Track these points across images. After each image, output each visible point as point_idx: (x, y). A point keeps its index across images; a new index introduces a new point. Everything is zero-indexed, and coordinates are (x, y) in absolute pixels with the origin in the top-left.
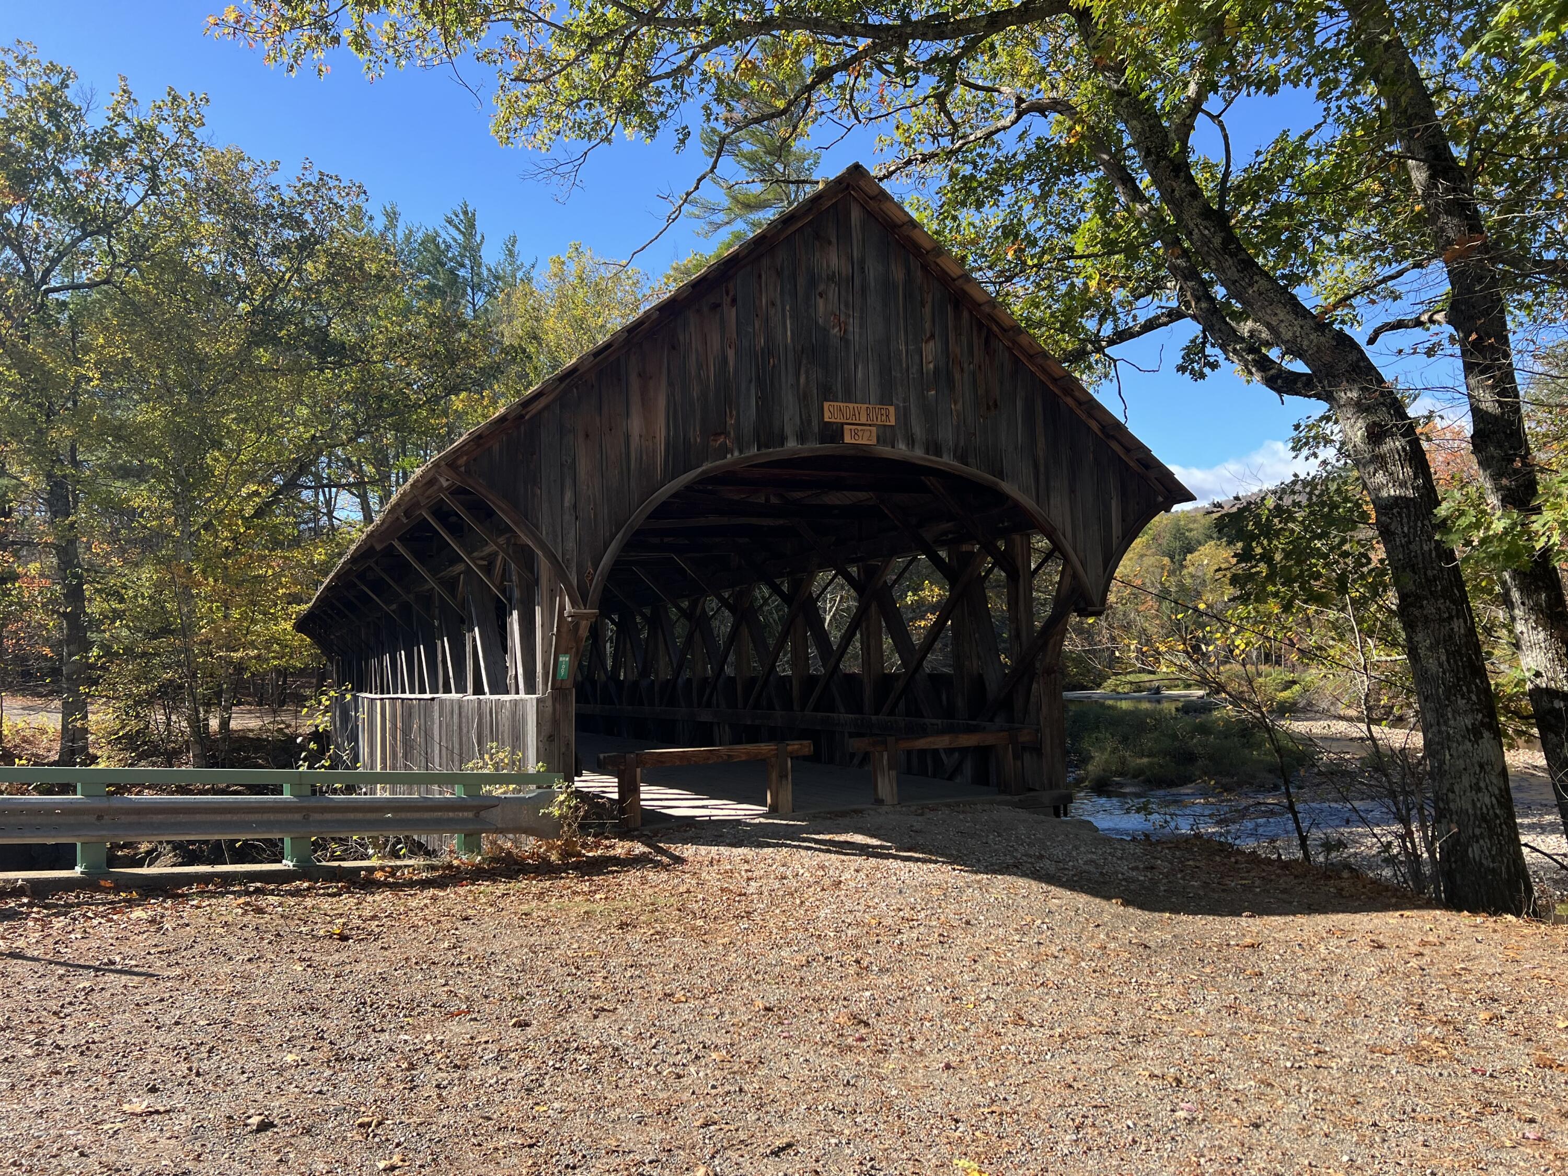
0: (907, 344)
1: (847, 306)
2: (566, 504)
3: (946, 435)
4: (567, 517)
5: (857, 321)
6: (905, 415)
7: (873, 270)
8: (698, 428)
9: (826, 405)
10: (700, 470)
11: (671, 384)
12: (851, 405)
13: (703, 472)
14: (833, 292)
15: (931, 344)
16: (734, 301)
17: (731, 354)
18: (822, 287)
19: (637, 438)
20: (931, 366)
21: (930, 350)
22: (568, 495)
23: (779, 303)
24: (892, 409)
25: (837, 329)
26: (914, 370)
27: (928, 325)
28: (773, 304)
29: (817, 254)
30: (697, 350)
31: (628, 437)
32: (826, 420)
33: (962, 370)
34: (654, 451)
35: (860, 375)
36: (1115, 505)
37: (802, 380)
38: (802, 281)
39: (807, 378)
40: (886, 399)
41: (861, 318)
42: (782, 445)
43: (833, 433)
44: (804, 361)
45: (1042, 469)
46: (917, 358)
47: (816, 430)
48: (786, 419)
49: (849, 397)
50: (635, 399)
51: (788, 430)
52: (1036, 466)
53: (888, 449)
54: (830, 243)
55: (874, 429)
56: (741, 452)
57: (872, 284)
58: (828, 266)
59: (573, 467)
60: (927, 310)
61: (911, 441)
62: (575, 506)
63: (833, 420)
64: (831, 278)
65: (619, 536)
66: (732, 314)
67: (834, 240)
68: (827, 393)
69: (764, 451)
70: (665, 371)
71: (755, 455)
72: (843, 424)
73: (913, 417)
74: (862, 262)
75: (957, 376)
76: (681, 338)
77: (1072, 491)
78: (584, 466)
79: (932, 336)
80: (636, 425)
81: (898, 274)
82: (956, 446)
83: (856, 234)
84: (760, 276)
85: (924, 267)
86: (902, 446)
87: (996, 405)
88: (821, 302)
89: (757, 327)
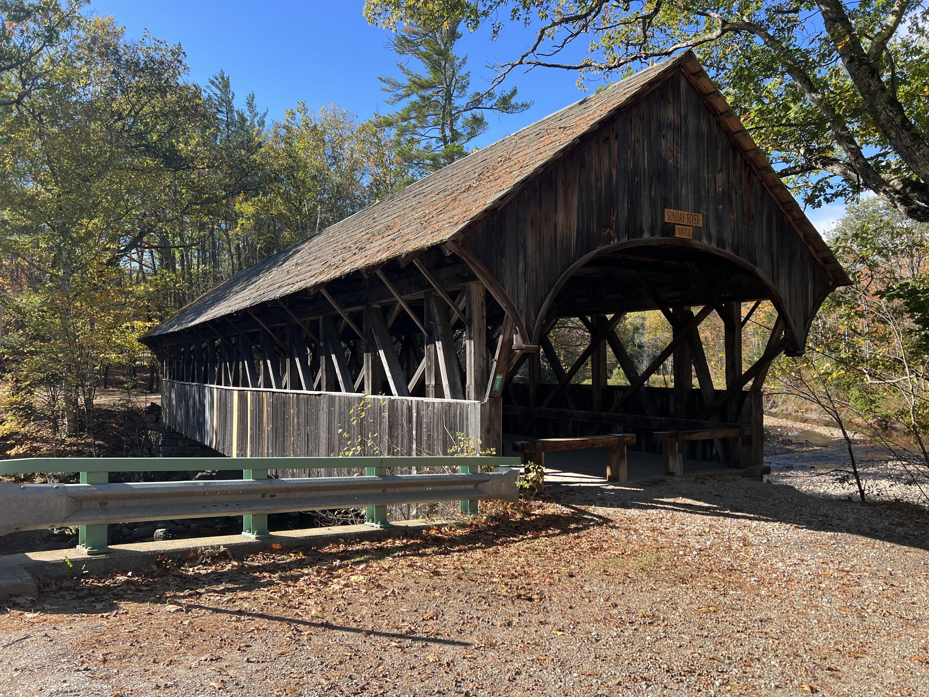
0: (708, 174)
1: (677, 145)
2: (520, 271)
3: (728, 235)
4: (520, 281)
5: (683, 156)
6: (707, 220)
7: (692, 122)
8: (595, 223)
9: (666, 210)
10: (596, 251)
11: (581, 191)
12: (679, 212)
13: (598, 253)
14: (670, 135)
15: (721, 175)
16: (617, 136)
17: (614, 171)
18: (664, 131)
19: (561, 228)
20: (721, 189)
21: (720, 177)
22: (521, 265)
23: (641, 140)
24: (701, 216)
25: (672, 161)
26: (712, 190)
27: (719, 162)
28: (638, 141)
29: (662, 109)
30: (595, 168)
31: (556, 226)
32: (666, 221)
33: (736, 192)
34: (570, 237)
35: (683, 193)
36: (810, 285)
37: (653, 193)
38: (654, 126)
39: (655, 192)
40: (697, 210)
41: (685, 154)
42: (641, 237)
43: (668, 230)
44: (654, 180)
45: (775, 261)
46: (713, 183)
47: (660, 227)
48: (644, 218)
49: (678, 207)
50: (561, 201)
51: (646, 226)
52: (772, 259)
53: (698, 242)
54: (669, 102)
55: (691, 228)
56: (619, 240)
57: (691, 133)
58: (668, 118)
59: (524, 246)
60: (719, 152)
61: (710, 239)
62: (525, 273)
63: (669, 221)
64: (669, 126)
65: (550, 294)
66: (615, 145)
67: (671, 101)
68: (666, 204)
69: (631, 239)
70: (577, 181)
71: (628, 242)
72: (674, 224)
73: (711, 222)
74: (686, 116)
75: (734, 197)
76: (587, 159)
77: (790, 276)
78: (531, 245)
79: (721, 170)
80: (560, 218)
81: (705, 128)
82: (733, 242)
83: (683, 97)
84: (631, 121)
85: (718, 123)
86: (705, 241)
87: (753, 218)
88: (663, 141)
89: (629, 155)
